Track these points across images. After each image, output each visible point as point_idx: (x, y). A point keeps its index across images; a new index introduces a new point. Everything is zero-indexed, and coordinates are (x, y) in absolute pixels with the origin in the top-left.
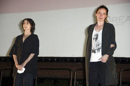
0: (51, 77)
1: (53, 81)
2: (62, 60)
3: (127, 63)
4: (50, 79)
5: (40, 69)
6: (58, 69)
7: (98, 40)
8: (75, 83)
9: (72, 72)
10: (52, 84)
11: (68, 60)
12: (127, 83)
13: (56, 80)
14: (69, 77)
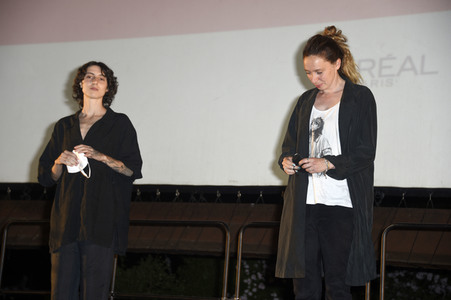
0: (162, 248)
1: (168, 260)
2: (197, 196)
3: (403, 206)
4: (160, 256)
6: (185, 224)
7: (321, 137)
8: (238, 268)
9: (228, 235)
10: (167, 271)
11: (219, 195)
12: (401, 269)
13: (178, 259)
14: (220, 250)
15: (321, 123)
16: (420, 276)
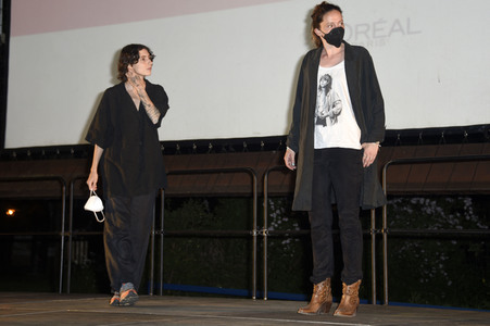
0: (201, 192)
1: (206, 202)
2: (227, 148)
3: (398, 145)
4: (199, 199)
5: (170, 173)
6: (218, 172)
7: (331, 92)
8: (265, 205)
9: (255, 178)
10: (206, 211)
11: (245, 146)
12: (400, 197)
13: (214, 201)
14: (249, 191)
15: (329, 79)
16: (414, 201)
